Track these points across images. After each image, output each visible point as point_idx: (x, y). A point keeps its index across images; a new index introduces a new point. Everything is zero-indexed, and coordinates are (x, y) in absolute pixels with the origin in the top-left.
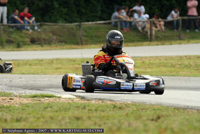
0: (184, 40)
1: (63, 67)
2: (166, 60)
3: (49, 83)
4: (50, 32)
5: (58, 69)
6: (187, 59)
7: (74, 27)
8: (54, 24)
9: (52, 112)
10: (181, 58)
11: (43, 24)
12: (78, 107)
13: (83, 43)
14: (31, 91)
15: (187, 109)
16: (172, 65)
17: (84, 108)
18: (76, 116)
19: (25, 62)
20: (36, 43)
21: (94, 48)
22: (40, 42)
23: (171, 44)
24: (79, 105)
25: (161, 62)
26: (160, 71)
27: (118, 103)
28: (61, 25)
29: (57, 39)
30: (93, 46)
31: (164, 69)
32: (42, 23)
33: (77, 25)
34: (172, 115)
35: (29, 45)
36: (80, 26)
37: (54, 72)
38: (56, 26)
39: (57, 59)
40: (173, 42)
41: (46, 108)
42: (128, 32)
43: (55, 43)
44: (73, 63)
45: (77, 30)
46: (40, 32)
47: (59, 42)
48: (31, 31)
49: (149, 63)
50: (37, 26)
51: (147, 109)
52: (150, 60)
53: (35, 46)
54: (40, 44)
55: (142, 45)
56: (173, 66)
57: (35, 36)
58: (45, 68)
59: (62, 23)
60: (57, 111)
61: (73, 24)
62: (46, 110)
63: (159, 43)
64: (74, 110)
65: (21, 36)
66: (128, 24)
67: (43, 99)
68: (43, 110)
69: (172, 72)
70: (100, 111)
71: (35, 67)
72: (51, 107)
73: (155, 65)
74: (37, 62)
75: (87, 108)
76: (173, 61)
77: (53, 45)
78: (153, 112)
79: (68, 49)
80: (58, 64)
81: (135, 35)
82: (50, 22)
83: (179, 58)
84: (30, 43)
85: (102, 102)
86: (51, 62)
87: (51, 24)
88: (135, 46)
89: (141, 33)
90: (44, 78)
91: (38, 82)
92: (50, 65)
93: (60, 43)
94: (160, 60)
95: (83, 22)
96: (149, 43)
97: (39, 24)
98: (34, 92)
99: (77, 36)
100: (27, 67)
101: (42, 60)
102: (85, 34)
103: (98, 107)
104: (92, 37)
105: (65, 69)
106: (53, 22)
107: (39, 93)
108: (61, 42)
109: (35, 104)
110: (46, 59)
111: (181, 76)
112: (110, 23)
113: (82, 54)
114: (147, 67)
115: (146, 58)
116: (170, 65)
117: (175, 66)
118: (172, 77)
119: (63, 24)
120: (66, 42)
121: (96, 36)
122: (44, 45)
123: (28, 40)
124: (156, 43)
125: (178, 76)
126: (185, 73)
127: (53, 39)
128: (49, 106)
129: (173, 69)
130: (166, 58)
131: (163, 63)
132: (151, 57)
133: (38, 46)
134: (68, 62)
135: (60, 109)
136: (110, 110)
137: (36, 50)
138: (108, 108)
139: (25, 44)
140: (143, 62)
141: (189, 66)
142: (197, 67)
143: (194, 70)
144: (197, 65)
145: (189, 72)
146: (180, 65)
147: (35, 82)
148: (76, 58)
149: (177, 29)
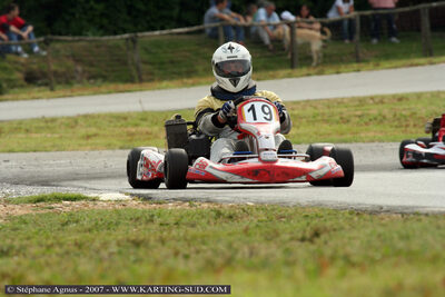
0: (367, 61)
1: (101, 132)
2: (329, 107)
3: (70, 169)
4: (68, 57)
5: (88, 137)
6: (377, 104)
7: (122, 43)
8: (77, 38)
9: (79, 231)
10: (361, 101)
11: (51, 40)
12: (137, 219)
13: (144, 77)
14: (30, 188)
15: (380, 213)
16: (341, 118)
17: (151, 220)
18: (133, 238)
19: (15, 126)
20: (40, 82)
21: (166, 88)
22: (45, 81)
23: (338, 73)
24: (137, 215)
25: (316, 111)
26: (316, 133)
27: (225, 205)
28: (92, 41)
29: (84, 72)
30: (165, 83)
31: (325, 128)
32: (50, 36)
33: (127, 39)
34: (347, 227)
35: (21, 87)
36: (134, 41)
37: (80, 145)
38: (81, 43)
39: (86, 116)
40: (343, 68)
41: (67, 224)
43: (79, 82)
44: (123, 122)
45: (128, 49)
46: (45, 57)
47: (89, 78)
48: (25, 55)
50: (39, 43)
51: (290, 217)
52: (293, 109)
53: (36, 89)
54: (46, 85)
55: (273, 77)
56: (345, 121)
57: (35, 67)
58: (61, 138)
59: (94, 35)
60: (90, 230)
61: (118, 37)
62: (66, 227)
63: (312, 71)
64: (128, 225)
65: (4, 69)
66: (242, 32)
67: (59, 205)
68: (59, 230)
69: (342, 134)
70: (186, 224)
71: (38, 135)
72: (77, 222)
73: (304, 120)
74: (42, 124)
75: (158, 220)
76: (344, 110)
77: (76, 86)
78: (304, 222)
79: (109, 93)
80: (90, 126)
82: (67, 34)
83: (357, 103)
84: (25, 83)
85: (191, 206)
86: (73, 122)
87: (70, 38)
88: (258, 80)
89: (270, 51)
90: (60, 159)
91: (46, 169)
92: (70, 130)
93: (92, 81)
94: (315, 108)
95: (141, 31)
96: (289, 71)
97: (42, 39)
98: (37, 191)
99: (130, 62)
100: (20, 135)
101: (53, 120)
102: (146, 57)
103: (182, 217)
104: (162, 63)
105: (105, 136)
106: (74, 34)
107: (47, 191)
108: (93, 77)
109: (40, 216)
110: (63, 117)
111: (364, 142)
112: (201, 32)
113: (140, 102)
116: (337, 118)
117: (348, 121)
119: (97, 38)
120: (105, 78)
121: (172, 62)
122: (58, 87)
123: (19, 76)
124: (305, 70)
125: (356, 141)
126: (371, 135)
127: (77, 71)
128: (72, 219)
129: (344, 127)
130: (330, 103)
131: (323, 114)
133: (43, 88)
134: (111, 122)
135: (97, 224)
136: (209, 222)
137: (38, 98)
138: (203, 217)
139: (13, 85)
141: (381, 119)
142: (399, 119)
143: (391, 127)
144: (398, 116)
145: (382, 132)
146: (360, 116)
147: (39, 169)
148: (129, 113)
149: (351, 38)
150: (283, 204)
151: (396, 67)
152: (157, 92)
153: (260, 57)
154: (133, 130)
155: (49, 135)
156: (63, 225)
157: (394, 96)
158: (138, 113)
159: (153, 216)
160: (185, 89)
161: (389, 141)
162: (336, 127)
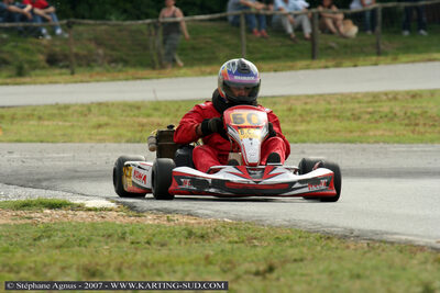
0: (386, 54)
1: (112, 122)
2: (342, 102)
3: (70, 165)
4: (90, 40)
5: (100, 126)
6: (390, 100)
7: (144, 28)
8: (99, 22)
9: (49, 247)
10: (375, 97)
11: (74, 23)
12: (109, 236)
14: (21, 190)
15: (348, 238)
16: (353, 115)
17: (123, 237)
19: (28, 112)
20: (61, 64)
21: (184, 76)
22: (67, 63)
23: (355, 66)
24: (111, 231)
25: (328, 106)
26: (326, 130)
28: (116, 25)
29: (106, 55)
31: (335, 124)
32: (72, 20)
33: (149, 24)
35: (44, 68)
36: (156, 27)
38: (103, 27)
39: (100, 104)
40: (361, 60)
41: (39, 238)
42: (263, 37)
43: (100, 66)
44: (136, 112)
45: (150, 35)
46: (67, 40)
47: (110, 62)
48: (48, 37)
49: (304, 110)
52: (306, 103)
53: (58, 71)
54: (67, 67)
55: (291, 68)
56: (356, 118)
57: (58, 49)
58: (72, 126)
59: (117, 19)
60: (59, 247)
61: (140, 22)
62: (37, 243)
63: (330, 64)
65: (27, 50)
67: (39, 215)
68: (30, 245)
69: (351, 132)
70: (157, 243)
71: (50, 123)
72: (49, 237)
73: (315, 116)
74: (56, 111)
75: (130, 238)
76: (357, 105)
77: (98, 69)
79: (127, 79)
80: (103, 115)
81: (279, 44)
82: (90, 18)
83: (370, 99)
84: (47, 65)
85: (169, 220)
86: (87, 110)
87: (92, 22)
88: (276, 71)
89: (291, 39)
90: (64, 152)
91: (48, 163)
92: (82, 119)
93: (113, 65)
94: (329, 103)
97: (64, 22)
98: (26, 194)
99: (151, 47)
100: (31, 122)
101: (67, 107)
103: (154, 236)
104: (184, 49)
105: (116, 126)
106: (97, 18)
107: (36, 195)
108: (114, 61)
110: (76, 105)
111: (369, 143)
112: (222, 19)
113: (154, 92)
114: (299, 119)
115: (298, 98)
116: (349, 114)
117: (359, 118)
118: (348, 145)
119: (120, 22)
120: (126, 63)
121: (194, 48)
122: (77, 69)
123: (41, 58)
124: (323, 62)
125: (361, 142)
127: (98, 55)
128: (47, 232)
129: (354, 124)
130: (343, 98)
131: (335, 110)
132: (308, 96)
133: (64, 71)
134: (124, 111)
136: (180, 242)
137: (56, 83)
138: (175, 236)
139: (35, 66)
140: (290, 110)
141: (392, 117)
142: (409, 117)
143: (401, 124)
144: (409, 114)
145: (390, 130)
146: (370, 113)
147: (40, 163)
148: (143, 102)
149: (373, 29)
150: (259, 222)
151: (413, 62)
152: (174, 80)
153: (281, 46)
154: (145, 120)
155: (60, 123)
156: (35, 240)
157: (407, 93)
158: (152, 102)
159: (125, 233)
160: (202, 78)
161: (394, 142)
162: (346, 124)
